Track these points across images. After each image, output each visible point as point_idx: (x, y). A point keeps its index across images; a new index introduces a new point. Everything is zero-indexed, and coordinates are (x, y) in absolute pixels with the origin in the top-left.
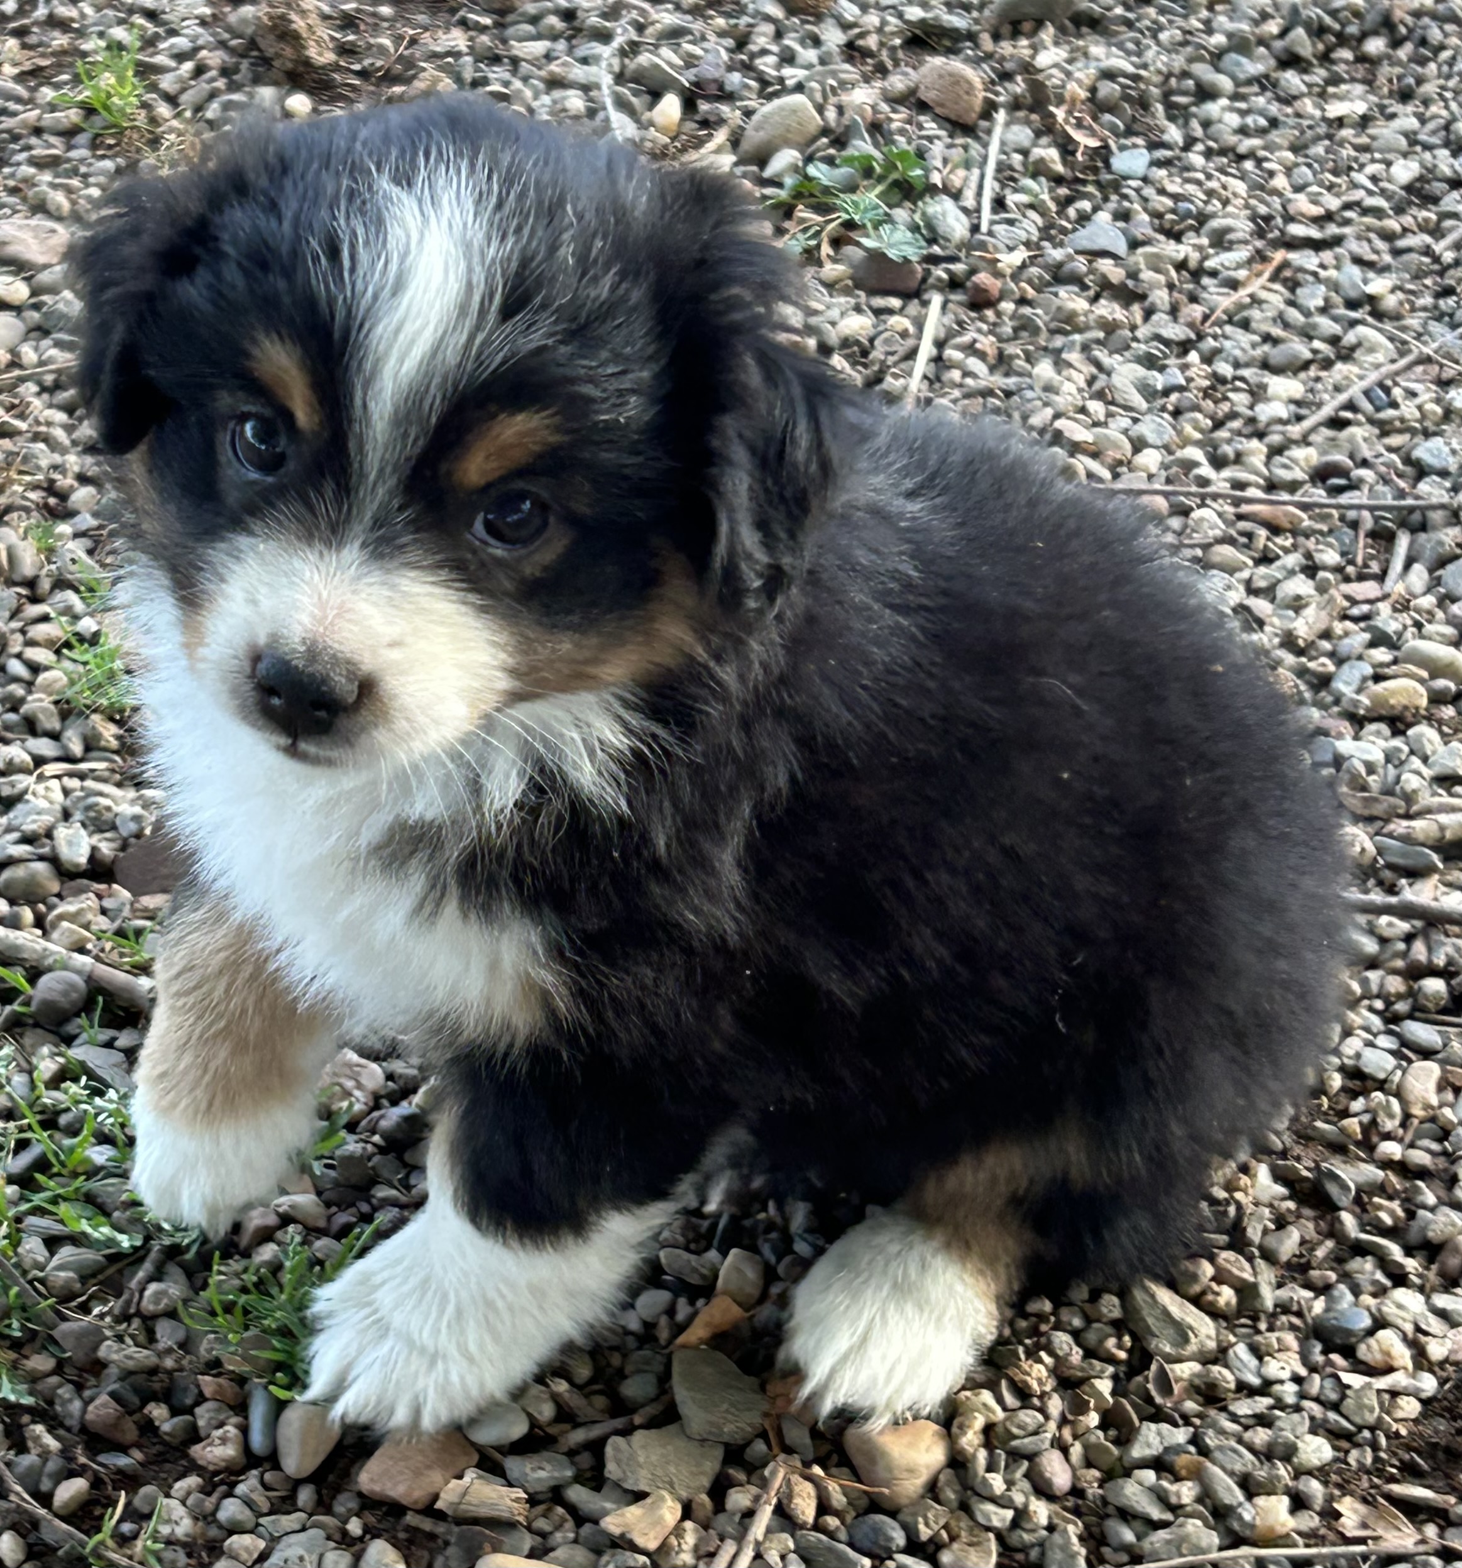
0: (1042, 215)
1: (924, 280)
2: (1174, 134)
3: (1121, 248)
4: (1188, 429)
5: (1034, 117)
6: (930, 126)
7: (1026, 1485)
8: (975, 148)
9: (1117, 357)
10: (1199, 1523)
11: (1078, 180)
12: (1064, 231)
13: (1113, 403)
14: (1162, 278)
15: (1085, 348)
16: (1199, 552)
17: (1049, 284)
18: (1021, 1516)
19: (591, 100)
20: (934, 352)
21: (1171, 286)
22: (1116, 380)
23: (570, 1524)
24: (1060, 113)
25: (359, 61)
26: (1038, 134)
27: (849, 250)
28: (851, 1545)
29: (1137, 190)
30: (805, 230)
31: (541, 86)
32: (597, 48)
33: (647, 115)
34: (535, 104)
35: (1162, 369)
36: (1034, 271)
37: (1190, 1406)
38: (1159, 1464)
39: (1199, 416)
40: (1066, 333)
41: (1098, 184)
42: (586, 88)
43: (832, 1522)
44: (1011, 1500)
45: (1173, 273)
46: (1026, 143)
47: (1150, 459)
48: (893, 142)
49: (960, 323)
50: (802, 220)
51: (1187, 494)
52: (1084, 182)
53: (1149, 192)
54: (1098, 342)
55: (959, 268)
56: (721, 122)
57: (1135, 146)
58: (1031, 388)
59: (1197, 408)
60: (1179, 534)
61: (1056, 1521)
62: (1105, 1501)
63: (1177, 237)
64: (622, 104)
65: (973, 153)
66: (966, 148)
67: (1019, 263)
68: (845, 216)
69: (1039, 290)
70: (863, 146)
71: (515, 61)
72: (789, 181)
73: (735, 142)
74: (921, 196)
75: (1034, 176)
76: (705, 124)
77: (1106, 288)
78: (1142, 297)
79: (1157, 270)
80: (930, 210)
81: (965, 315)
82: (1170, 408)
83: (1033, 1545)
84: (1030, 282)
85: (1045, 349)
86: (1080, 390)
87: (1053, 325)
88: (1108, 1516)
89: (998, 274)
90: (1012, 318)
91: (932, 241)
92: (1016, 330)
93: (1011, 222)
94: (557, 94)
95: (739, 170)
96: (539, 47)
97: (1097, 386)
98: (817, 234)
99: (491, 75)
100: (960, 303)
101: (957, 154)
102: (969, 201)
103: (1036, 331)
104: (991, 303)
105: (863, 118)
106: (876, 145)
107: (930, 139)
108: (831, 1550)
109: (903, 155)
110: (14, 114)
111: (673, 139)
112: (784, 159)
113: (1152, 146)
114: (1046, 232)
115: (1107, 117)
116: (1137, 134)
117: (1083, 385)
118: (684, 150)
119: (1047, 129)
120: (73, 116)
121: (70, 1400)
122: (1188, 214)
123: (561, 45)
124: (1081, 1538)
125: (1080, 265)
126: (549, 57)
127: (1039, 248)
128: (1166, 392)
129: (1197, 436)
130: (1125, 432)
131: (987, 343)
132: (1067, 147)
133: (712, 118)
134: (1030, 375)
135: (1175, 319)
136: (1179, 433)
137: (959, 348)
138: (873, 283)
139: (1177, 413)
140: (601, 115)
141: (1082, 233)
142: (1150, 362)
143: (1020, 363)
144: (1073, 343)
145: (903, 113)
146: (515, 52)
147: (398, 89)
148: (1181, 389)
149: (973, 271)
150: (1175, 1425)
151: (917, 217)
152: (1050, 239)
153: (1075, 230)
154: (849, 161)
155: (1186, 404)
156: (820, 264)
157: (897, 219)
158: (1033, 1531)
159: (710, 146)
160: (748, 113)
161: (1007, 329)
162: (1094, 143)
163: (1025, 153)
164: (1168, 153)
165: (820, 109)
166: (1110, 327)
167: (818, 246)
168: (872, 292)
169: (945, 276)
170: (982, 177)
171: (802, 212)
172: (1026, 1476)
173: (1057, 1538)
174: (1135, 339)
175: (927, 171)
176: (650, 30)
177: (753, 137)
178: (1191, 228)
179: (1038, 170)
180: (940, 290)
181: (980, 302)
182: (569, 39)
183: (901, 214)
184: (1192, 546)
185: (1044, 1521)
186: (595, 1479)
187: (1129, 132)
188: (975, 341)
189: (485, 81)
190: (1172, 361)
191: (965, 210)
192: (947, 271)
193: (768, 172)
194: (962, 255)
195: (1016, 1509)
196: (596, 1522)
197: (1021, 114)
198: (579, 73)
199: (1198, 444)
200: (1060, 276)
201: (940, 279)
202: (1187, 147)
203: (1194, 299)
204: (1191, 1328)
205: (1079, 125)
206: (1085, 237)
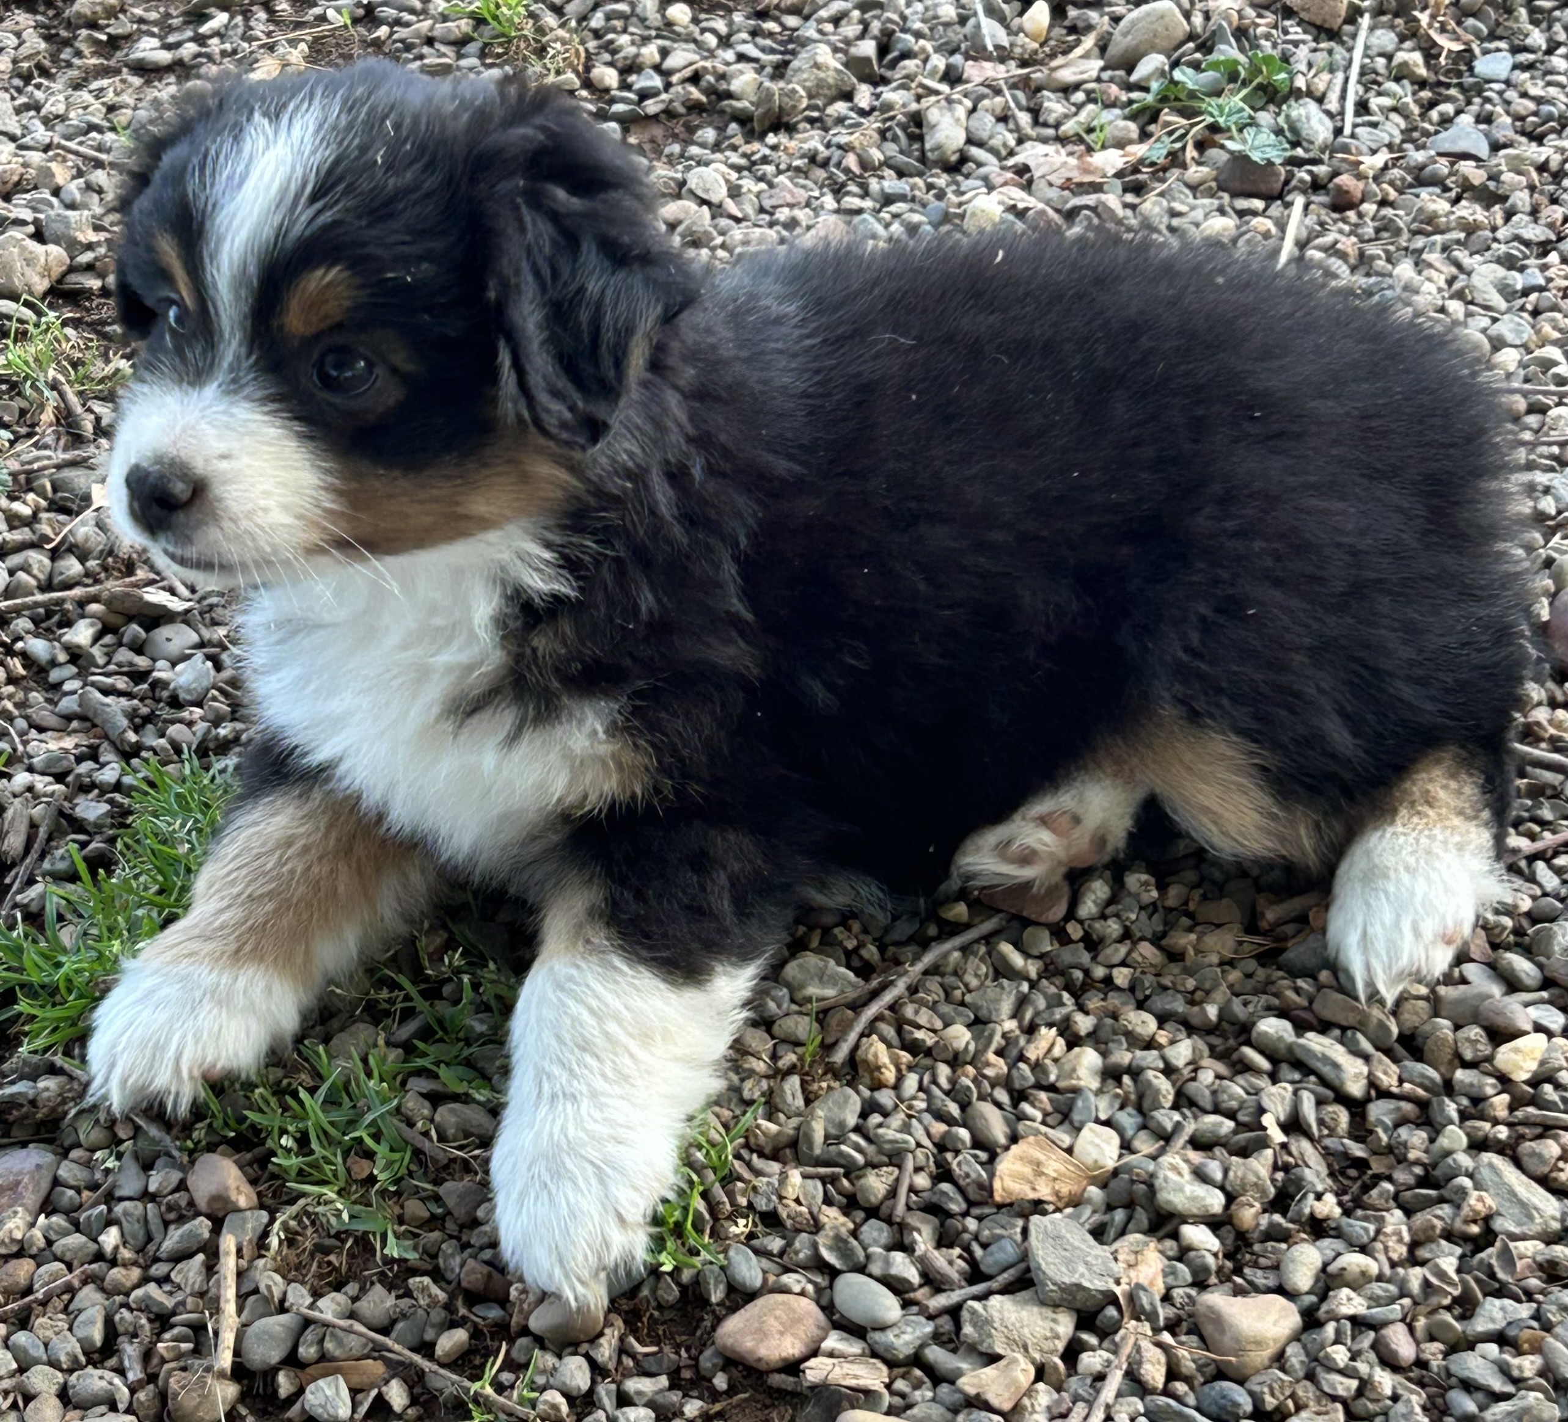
0: (1406, 117)
1: (1287, 182)
2: (1537, 38)
3: (1483, 151)
4: (1547, 329)
5: (1399, 21)
6: (1296, 32)
7: (1372, 1356)
8: (1340, 53)
9: (1477, 257)
10: (1540, 1395)
11: (1440, 84)
12: (1427, 134)
13: (1472, 303)
14: (1523, 180)
15: (1445, 248)
16: (1556, 450)
17: (1411, 186)
18: (1365, 1386)
19: (962, 7)
20: (1296, 252)
21: (1532, 188)
22: (1476, 280)
23: (928, 1383)
24: (1424, 18)
26: (1402, 39)
27: (1213, 153)
28: (1198, 1409)
29: (1501, 93)
30: (1170, 133)
33: (1017, 21)
34: (908, 12)
35: (1522, 269)
36: (1396, 173)
37: (1534, 1282)
38: (1501, 1339)
39: (1558, 316)
40: (1428, 234)
41: (1460, 86)
43: (1180, 1387)
44: (1355, 1369)
45: (1534, 175)
46: (1390, 48)
47: (1509, 358)
48: (1258, 47)
49: (1322, 224)
50: (1167, 124)
51: (1545, 393)
52: (1448, 86)
53: (1511, 94)
54: (1458, 242)
55: (1322, 170)
56: (1089, 28)
57: (1498, 50)
58: (1391, 287)
59: (1555, 308)
60: (1537, 432)
61: (1400, 1391)
62: (1449, 1375)
63: (1539, 139)
64: (993, 11)
65: (1338, 57)
66: (1330, 52)
67: (1381, 164)
68: (1210, 120)
69: (1401, 192)
70: (1228, 51)
72: (1155, 86)
73: (1103, 48)
74: (1285, 99)
75: (1397, 80)
76: (1073, 30)
77: (1467, 190)
78: (1504, 199)
79: (1519, 173)
80: (1294, 114)
81: (1327, 216)
82: (1529, 307)
83: (1377, 1414)
84: (1391, 183)
85: (1406, 249)
86: (1440, 290)
87: (1414, 226)
88: (1451, 1388)
89: (1360, 177)
90: (1373, 219)
91: (1295, 144)
92: (1378, 230)
93: (1374, 125)
95: (1105, 76)
97: (1457, 286)
98: (1184, 136)
100: (1324, 205)
101: (1321, 58)
102: (1333, 105)
103: (1398, 232)
104: (1353, 205)
105: (1230, 23)
106: (1242, 50)
107: (1296, 43)
108: (1180, 1414)
109: (1268, 60)
110: (407, 25)
111: (1042, 45)
112: (1151, 64)
113: (1515, 50)
114: (1408, 134)
115: (1471, 21)
116: (1500, 38)
117: (1442, 284)
118: (1053, 56)
119: (1411, 34)
120: (465, 25)
121: (452, 1255)
122: (1550, 118)
124: (1424, 1408)
125: (1442, 166)
127: (1401, 150)
128: (1526, 293)
129: (1556, 335)
130: (1484, 331)
131: (1349, 244)
132: (1430, 52)
133: (1081, 24)
134: (1390, 275)
135: (1536, 221)
136: (1538, 332)
137: (1319, 248)
138: (1237, 185)
139: (1536, 313)
140: (972, 22)
141: (1444, 135)
142: (1510, 263)
143: (1381, 264)
144: (1434, 244)
145: (1270, 18)
148: (1541, 289)
149: (1336, 174)
150: (1519, 1301)
151: (1281, 120)
152: (1413, 141)
153: (1437, 132)
154: (1215, 66)
155: (1544, 304)
156: (1184, 166)
157: (1262, 122)
158: (1378, 1401)
159: (1079, 51)
160: (1116, 19)
161: (1369, 231)
162: (1457, 47)
163: (1389, 57)
164: (1531, 57)
165: (1187, 15)
166: (1471, 229)
167: (1184, 148)
168: (1235, 195)
169: (1308, 178)
170: (1347, 80)
171: (1167, 116)
172: (1374, 1346)
173: (1400, 1407)
174: (1495, 240)
175: (1292, 75)
177: (1120, 43)
178: (1553, 130)
179: (1401, 74)
180: (1304, 192)
181: (1342, 204)
183: (1265, 118)
184: (1550, 444)
185: (1388, 1392)
186: (951, 1340)
187: (1493, 36)
188: (1336, 242)
190: (1532, 261)
191: (1328, 113)
192: (1310, 172)
193: (1134, 77)
194: (1326, 157)
195: (1361, 1379)
196: (952, 1382)
197: (1384, 18)
199: (1556, 343)
200: (1421, 178)
201: (1302, 181)
202: (1550, 52)
203: (1554, 201)
204: (1537, 1209)
205: (1443, 30)
206: (1447, 140)
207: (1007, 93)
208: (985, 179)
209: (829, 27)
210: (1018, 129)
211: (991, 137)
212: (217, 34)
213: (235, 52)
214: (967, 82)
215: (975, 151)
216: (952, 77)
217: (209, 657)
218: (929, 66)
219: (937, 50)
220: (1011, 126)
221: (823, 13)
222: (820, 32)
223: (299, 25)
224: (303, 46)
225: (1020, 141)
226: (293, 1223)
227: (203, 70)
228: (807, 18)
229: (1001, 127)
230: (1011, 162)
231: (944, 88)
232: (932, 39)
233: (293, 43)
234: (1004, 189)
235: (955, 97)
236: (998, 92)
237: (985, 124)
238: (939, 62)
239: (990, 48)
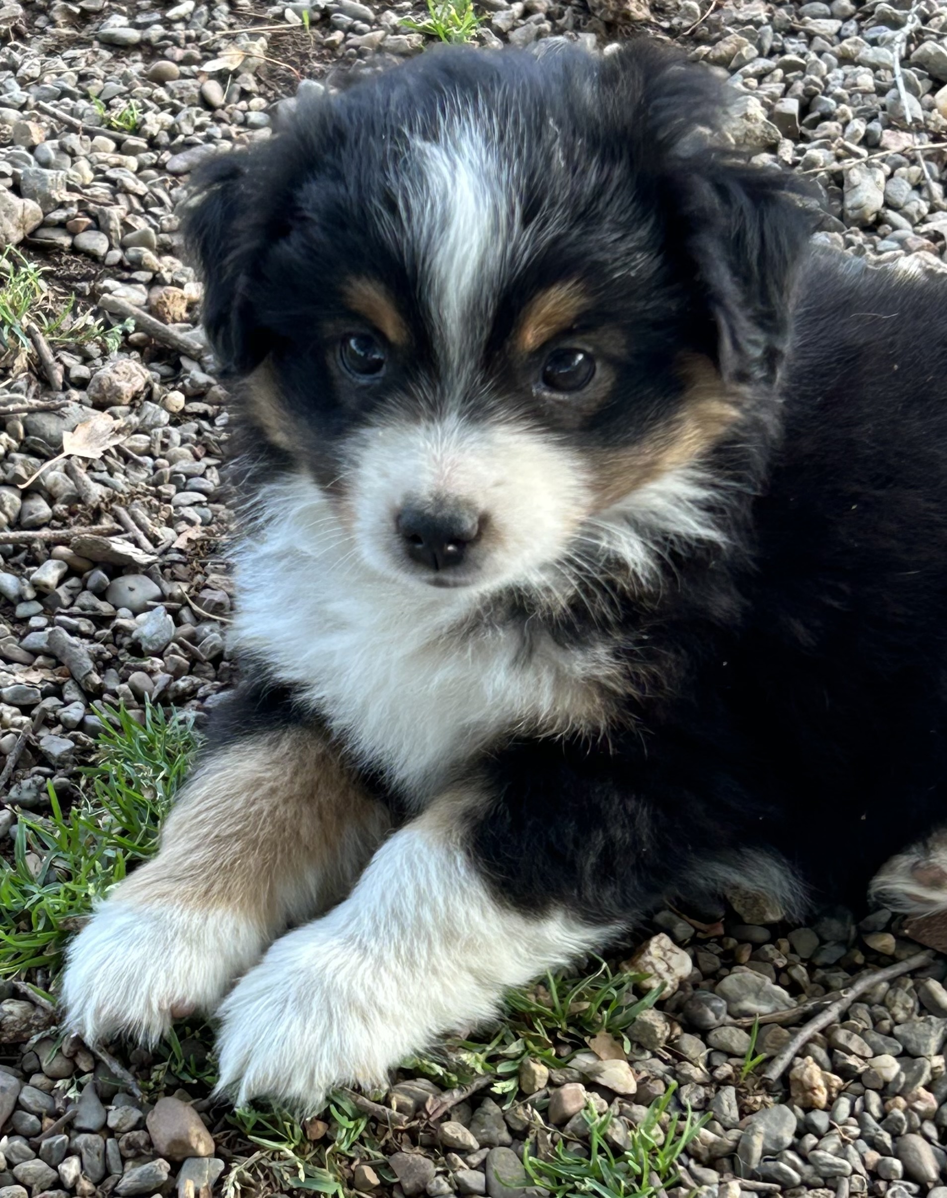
19: (879, 78)
25: (669, 19)
31: (835, 61)
32: (887, 33)
33: (930, 99)
34: (829, 77)
42: (875, 68)
64: (910, 86)
71: (810, 37)
94: (847, 69)
96: (833, 25)
99: (789, 46)
110: (361, 32)
120: (416, 39)
123: (852, 26)
126: (840, 36)
140: (892, 93)
146: (809, 27)
147: (704, 49)
176: (935, 21)
182: (859, 20)
189: (783, 52)
198: (869, 53)
207: (923, 164)
208: (902, 242)
209: (754, 82)
210: (931, 198)
211: (907, 203)
212: (182, 19)
213: (198, 38)
214: (884, 149)
215: (892, 215)
216: (870, 142)
217: (170, 611)
218: (849, 130)
219: (857, 115)
220: (925, 194)
221: (749, 68)
222: (745, 85)
223: (258, 21)
224: (263, 41)
225: (932, 210)
226: (247, 1175)
227: (168, 52)
228: (733, 71)
229: (915, 195)
230: (924, 228)
231: (863, 151)
232: (850, 104)
233: (254, 36)
234: (921, 253)
235: (876, 161)
236: (914, 162)
237: (903, 191)
238: (859, 126)
239: (909, 120)
